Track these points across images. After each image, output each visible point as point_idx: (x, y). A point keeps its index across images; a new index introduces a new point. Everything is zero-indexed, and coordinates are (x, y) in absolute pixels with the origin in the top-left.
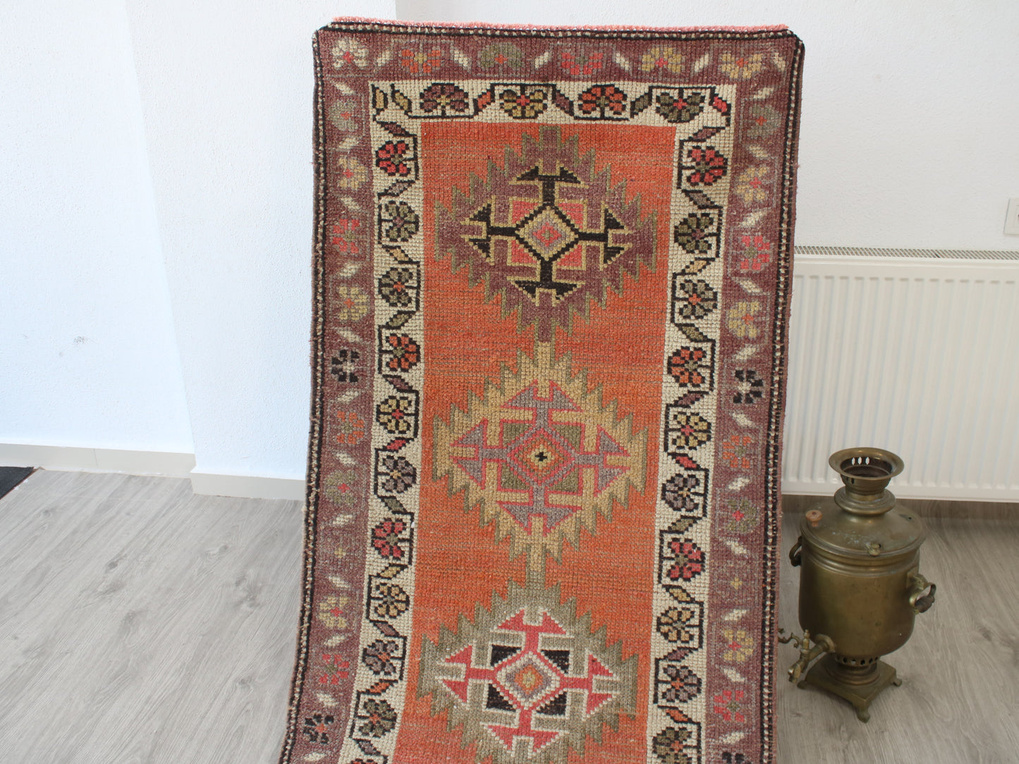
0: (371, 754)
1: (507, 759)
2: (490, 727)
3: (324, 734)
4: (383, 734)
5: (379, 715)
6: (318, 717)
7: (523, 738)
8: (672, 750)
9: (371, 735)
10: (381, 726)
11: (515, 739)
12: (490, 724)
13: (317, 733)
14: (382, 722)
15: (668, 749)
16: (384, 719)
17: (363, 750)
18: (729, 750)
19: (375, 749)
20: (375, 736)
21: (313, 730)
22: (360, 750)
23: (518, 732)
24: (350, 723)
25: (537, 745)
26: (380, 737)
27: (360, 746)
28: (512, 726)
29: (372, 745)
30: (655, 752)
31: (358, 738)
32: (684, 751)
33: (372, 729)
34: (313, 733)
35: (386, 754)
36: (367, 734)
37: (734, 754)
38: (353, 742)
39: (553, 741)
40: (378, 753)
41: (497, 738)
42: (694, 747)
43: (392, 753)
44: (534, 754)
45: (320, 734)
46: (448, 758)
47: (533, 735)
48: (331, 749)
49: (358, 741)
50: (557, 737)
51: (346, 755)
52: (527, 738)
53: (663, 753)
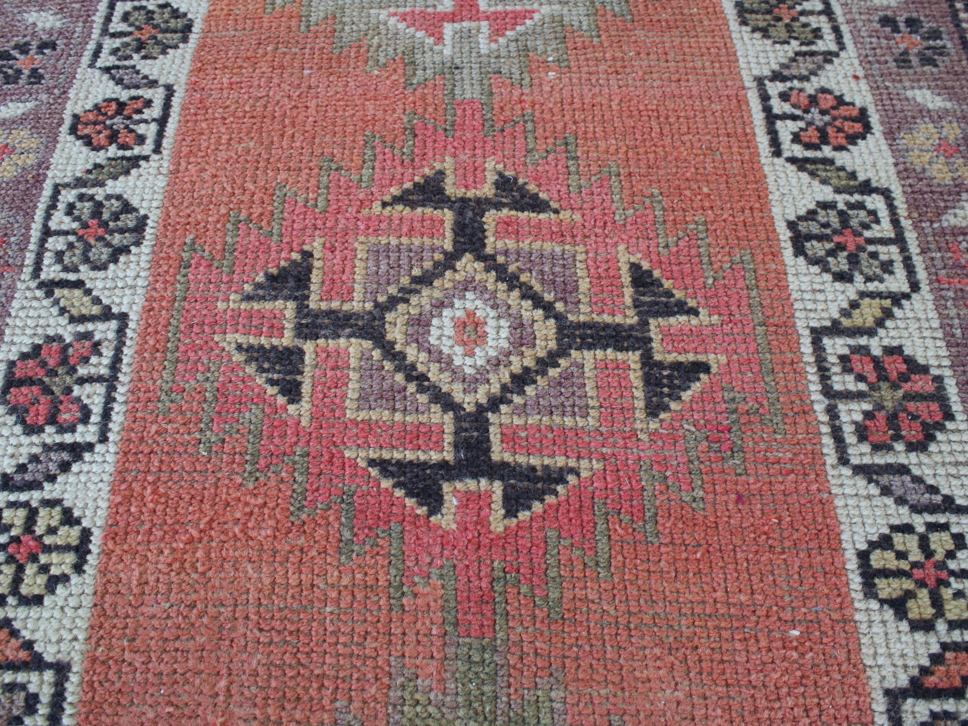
0: (137, 87)
1: (437, 59)
2: (395, 14)
3: (34, 71)
4: (164, 52)
5: (155, 27)
6: (23, 49)
7: (465, 24)
8: (779, 19)
9: (136, 56)
10: (158, 43)
11: (448, 29)
12: (392, 10)
13: (19, 72)
14: (160, 36)
15: (768, 17)
16: (166, 31)
17: (119, 82)
18: (889, 13)
19: (146, 77)
20: (145, 57)
21: (11, 67)
22: (111, 83)
23: (452, 18)
24: (91, 46)
25: (497, 32)
26: (155, 58)
27: (113, 78)
28: (440, 8)
29: (138, 72)
30: (744, 23)
31: (108, 64)
32: (803, 19)
33: (138, 50)
34: (10, 71)
35: (171, 80)
36: (130, 57)
37: (903, 19)
38: (97, 73)
39: (528, 22)
40: (153, 84)
41: (412, 30)
42: (820, 13)
43: (183, 79)
44: (494, 46)
45: (26, 72)
46: (306, 72)
47: (488, 18)
48: (49, 91)
49: (107, 70)
50: (537, 16)
51: (82, 95)
52: (474, 24)
53: (762, 24)
